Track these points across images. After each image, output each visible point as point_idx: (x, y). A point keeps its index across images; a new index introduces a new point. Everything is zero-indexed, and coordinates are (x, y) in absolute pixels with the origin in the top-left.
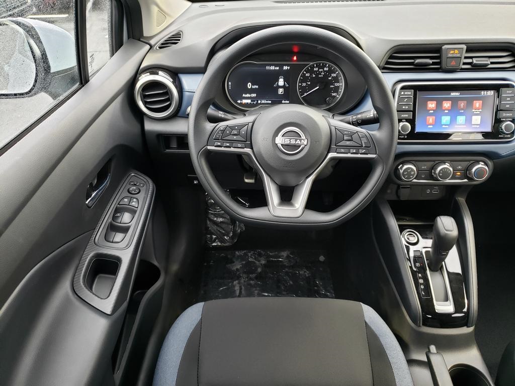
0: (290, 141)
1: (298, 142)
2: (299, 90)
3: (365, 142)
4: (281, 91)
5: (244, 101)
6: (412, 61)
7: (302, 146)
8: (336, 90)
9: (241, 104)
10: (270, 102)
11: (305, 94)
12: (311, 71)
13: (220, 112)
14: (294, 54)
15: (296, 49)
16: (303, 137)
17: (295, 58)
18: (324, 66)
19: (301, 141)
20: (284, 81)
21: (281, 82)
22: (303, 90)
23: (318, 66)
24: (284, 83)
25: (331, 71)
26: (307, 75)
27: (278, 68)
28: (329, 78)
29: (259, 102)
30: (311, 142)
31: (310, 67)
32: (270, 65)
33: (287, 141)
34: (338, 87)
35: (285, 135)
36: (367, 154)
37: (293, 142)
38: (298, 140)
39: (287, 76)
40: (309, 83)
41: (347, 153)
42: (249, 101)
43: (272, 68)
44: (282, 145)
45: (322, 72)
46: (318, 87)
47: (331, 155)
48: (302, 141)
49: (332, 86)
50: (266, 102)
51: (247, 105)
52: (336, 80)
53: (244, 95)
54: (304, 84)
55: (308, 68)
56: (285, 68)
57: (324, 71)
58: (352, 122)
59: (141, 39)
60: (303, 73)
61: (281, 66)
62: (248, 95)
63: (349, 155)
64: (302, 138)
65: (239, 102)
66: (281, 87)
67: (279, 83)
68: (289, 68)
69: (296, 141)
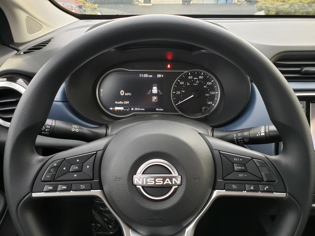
0: (155, 181)
1: (168, 181)
2: (173, 98)
3: (266, 174)
4: (154, 98)
5: (117, 108)
6: (299, 69)
7: (174, 188)
8: (212, 98)
9: (113, 112)
10: (143, 109)
11: (180, 103)
12: (185, 79)
13: (73, 126)
14: (168, 61)
15: (170, 57)
16: (175, 173)
17: (169, 66)
18: (199, 74)
19: (171, 181)
20: (158, 89)
21: (155, 90)
22: (178, 98)
23: (193, 74)
24: (158, 91)
25: (206, 79)
26: (181, 83)
27: (151, 76)
28: (204, 87)
29: (132, 109)
30: (187, 181)
31: (185, 75)
32: (144, 73)
33: (151, 182)
34: (214, 96)
35: (146, 172)
36: (272, 192)
37: (159, 182)
38: (168, 179)
39: (160, 84)
40: (183, 91)
41: (242, 191)
42: (122, 108)
43: (146, 76)
44: (143, 187)
45: (196, 80)
46: (193, 96)
47: (216, 193)
48: (174, 180)
49: (208, 95)
50: (139, 109)
51: (119, 112)
52: (212, 88)
53: (116, 102)
54: (178, 93)
55: (182, 77)
56: (159, 76)
57: (199, 79)
58: (237, 140)
59: (10, 45)
60: (177, 81)
61: (155, 74)
62: (120, 103)
63: (244, 193)
64: (174, 175)
65: (111, 109)
66: (155, 95)
67: (153, 91)
68: (162, 76)
69: (164, 181)
